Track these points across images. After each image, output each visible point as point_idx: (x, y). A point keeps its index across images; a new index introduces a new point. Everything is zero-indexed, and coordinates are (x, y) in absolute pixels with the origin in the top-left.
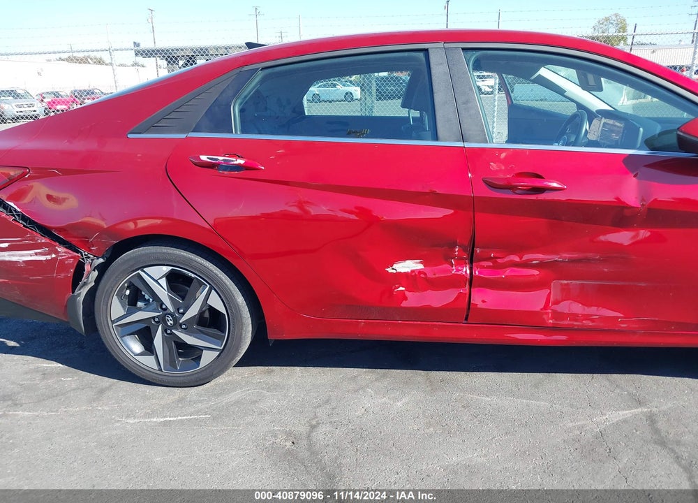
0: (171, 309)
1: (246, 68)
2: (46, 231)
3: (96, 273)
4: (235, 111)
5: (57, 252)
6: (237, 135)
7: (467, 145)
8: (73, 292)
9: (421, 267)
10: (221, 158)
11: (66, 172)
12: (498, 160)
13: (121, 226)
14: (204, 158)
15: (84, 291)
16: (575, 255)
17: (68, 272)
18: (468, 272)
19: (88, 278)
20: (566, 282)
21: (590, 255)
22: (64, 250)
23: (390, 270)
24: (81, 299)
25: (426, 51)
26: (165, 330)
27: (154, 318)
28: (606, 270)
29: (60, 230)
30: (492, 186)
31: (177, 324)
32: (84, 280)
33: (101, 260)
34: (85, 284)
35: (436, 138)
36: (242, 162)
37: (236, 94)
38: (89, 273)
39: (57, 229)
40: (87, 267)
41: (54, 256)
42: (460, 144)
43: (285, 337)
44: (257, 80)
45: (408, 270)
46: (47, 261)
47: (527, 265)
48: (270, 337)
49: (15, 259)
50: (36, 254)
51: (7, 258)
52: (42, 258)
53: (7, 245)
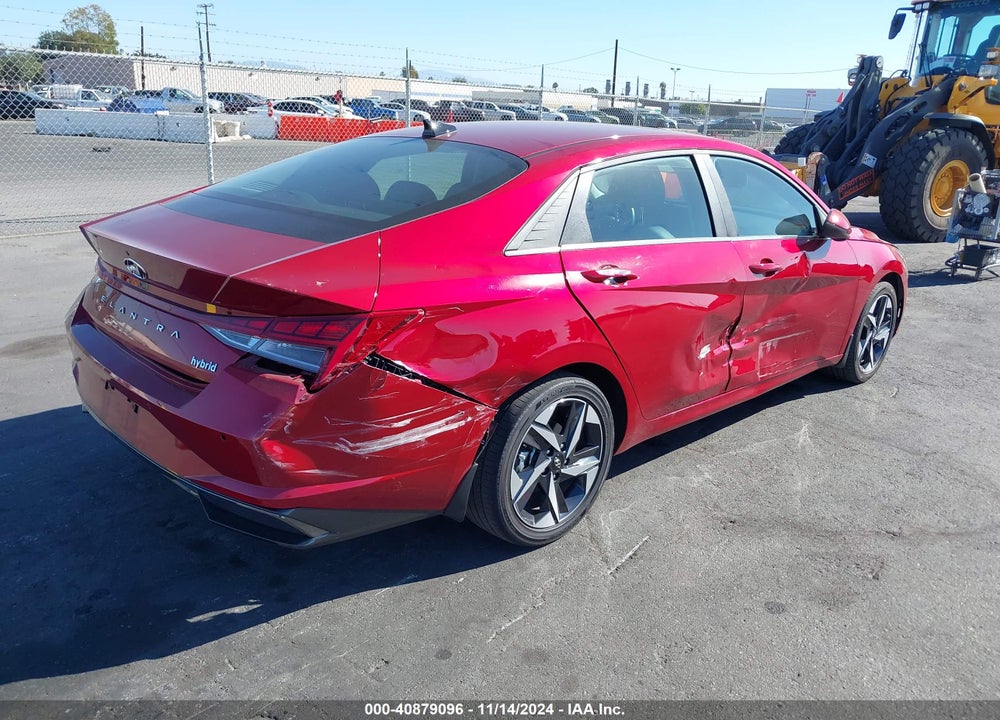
0: (559, 448)
5: (474, 414)
9: (709, 351)
16: (775, 320)
21: (780, 318)
31: (563, 463)
41: (470, 419)
45: (705, 355)
46: (458, 428)
49: (413, 439)
50: (447, 423)
51: (402, 442)
52: (454, 426)
53: (408, 421)
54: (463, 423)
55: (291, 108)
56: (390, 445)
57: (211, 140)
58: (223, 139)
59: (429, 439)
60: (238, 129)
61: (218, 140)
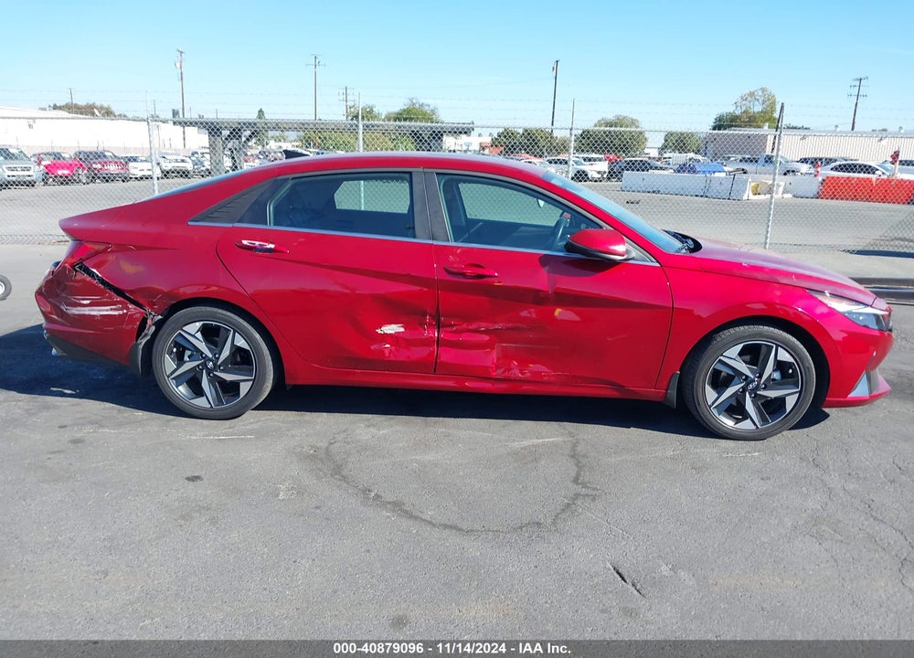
0: (210, 356)
1: (280, 178)
2: (120, 292)
3: (153, 328)
4: (270, 209)
5: (128, 309)
6: (271, 226)
7: (435, 243)
8: (137, 341)
9: (402, 330)
10: (257, 243)
11: (139, 248)
12: (454, 254)
13: (176, 291)
14: (245, 242)
15: (144, 341)
16: (510, 325)
17: (135, 323)
18: (436, 335)
19: (148, 330)
20: (505, 345)
21: (519, 325)
22: (134, 307)
23: (379, 331)
24: (141, 347)
25: (410, 173)
26: (208, 374)
27: (198, 366)
28: (531, 336)
29: (132, 292)
30: (450, 273)
31: (216, 367)
32: (146, 331)
33: (160, 317)
34: (146, 335)
35: (414, 237)
36: (272, 246)
37: (272, 197)
38: (150, 326)
39: (128, 291)
40: (149, 322)
41: (125, 311)
42: (430, 242)
43: (299, 382)
44: (287, 187)
45: (393, 332)
46: (119, 315)
47: (477, 331)
48: (288, 382)
49: (93, 313)
50: (111, 309)
51: (87, 313)
52: (116, 313)
53: (88, 302)
54: (121, 312)
55: (852, 169)
56: (82, 313)
57: (745, 197)
58: (757, 197)
59: (101, 316)
60: (781, 189)
61: (752, 197)
